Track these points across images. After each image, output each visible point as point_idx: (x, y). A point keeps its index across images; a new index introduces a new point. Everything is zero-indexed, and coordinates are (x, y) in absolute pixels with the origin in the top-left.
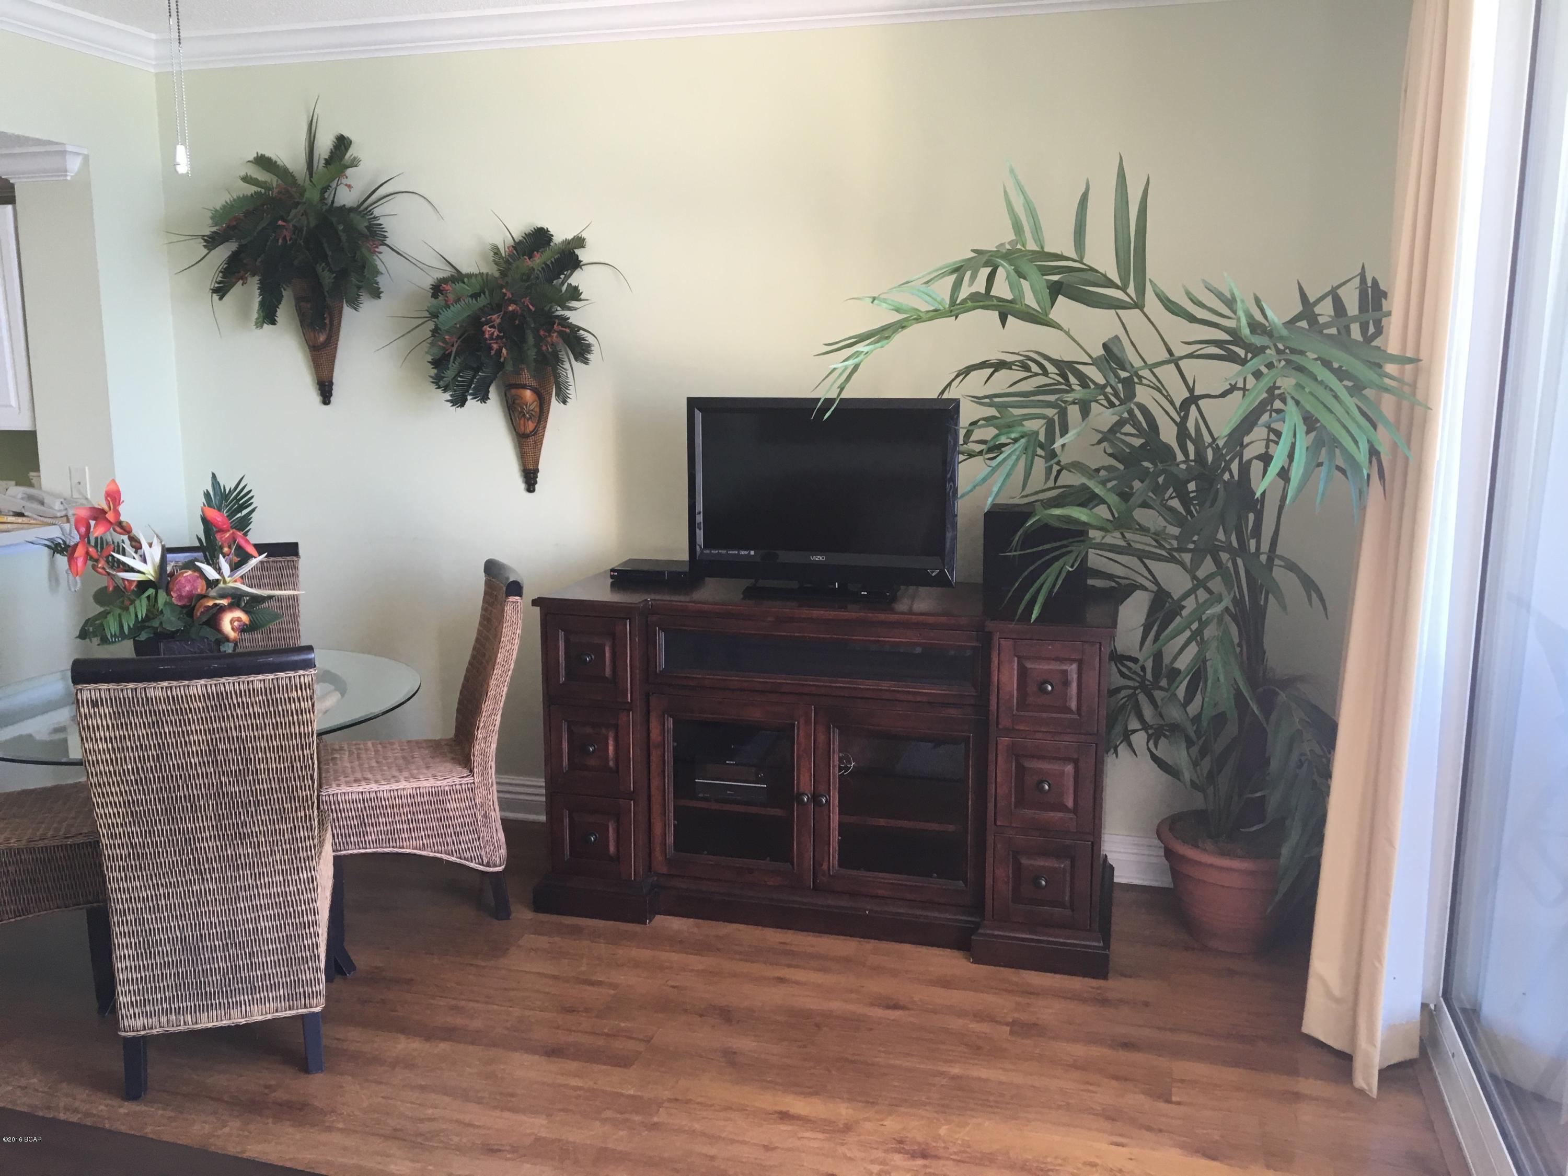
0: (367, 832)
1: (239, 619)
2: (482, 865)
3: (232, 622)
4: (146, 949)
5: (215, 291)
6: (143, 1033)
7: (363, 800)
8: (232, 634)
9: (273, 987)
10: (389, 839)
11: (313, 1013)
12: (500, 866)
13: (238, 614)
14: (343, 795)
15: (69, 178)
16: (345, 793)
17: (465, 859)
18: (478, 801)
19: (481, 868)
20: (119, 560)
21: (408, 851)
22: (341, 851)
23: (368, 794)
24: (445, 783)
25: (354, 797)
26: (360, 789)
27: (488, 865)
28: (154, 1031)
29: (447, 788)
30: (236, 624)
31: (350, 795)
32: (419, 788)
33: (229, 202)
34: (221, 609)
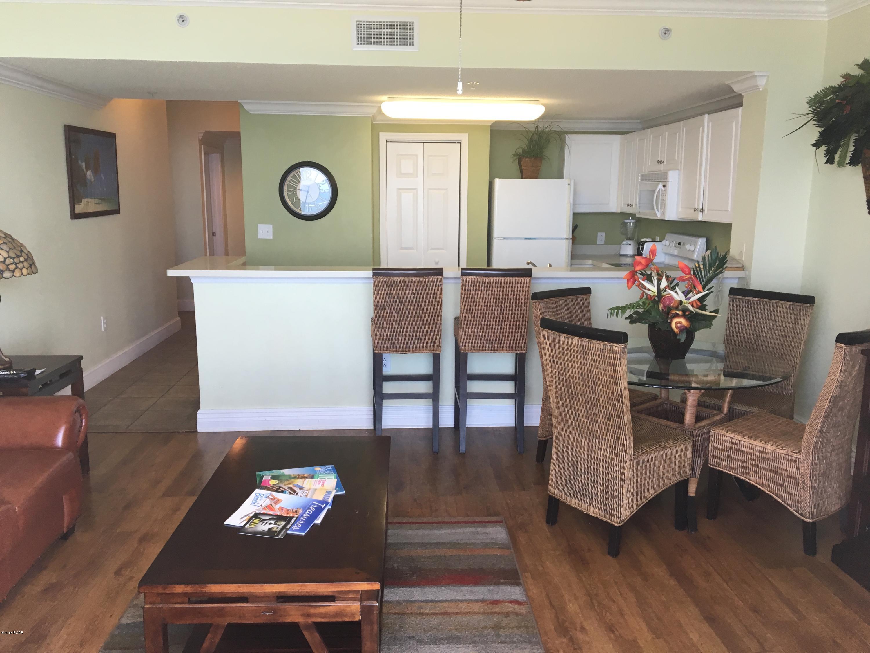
0: (731, 462)
1: (680, 323)
2: (798, 513)
3: (676, 323)
7: (732, 443)
8: (676, 330)
10: (743, 471)
12: (809, 519)
13: (683, 321)
14: (722, 436)
15: (761, 90)
16: (723, 435)
17: (788, 504)
18: (801, 471)
19: (797, 514)
20: (643, 284)
21: (754, 483)
22: (716, 467)
23: (735, 440)
24: (782, 451)
25: (727, 439)
26: (731, 436)
27: (801, 514)
29: (783, 455)
30: (679, 325)
31: (725, 437)
32: (766, 448)
34: (677, 316)
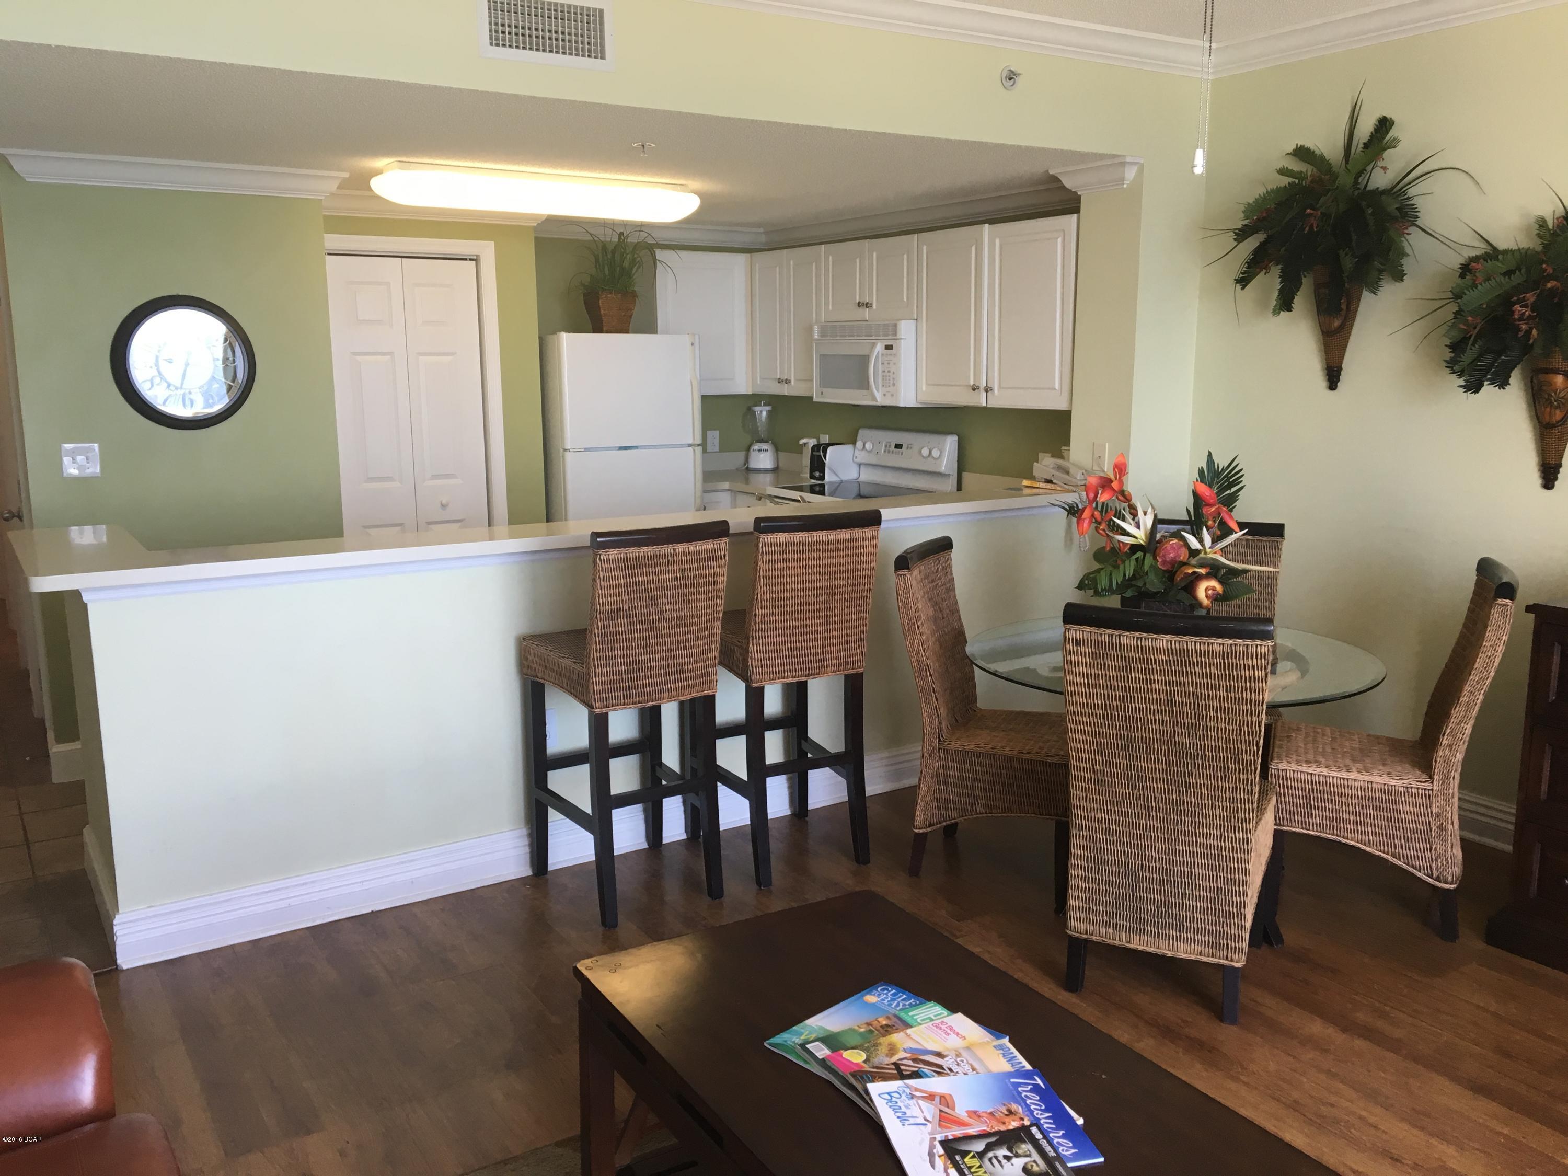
0: (1312, 814)
1: (1214, 589)
2: (1432, 878)
3: (1206, 590)
4: (1096, 863)
5: (1238, 281)
6: (1085, 936)
7: (1312, 782)
8: (1206, 602)
9: (1197, 931)
10: (1333, 826)
11: (1233, 967)
12: (1452, 883)
13: (1213, 583)
14: (1292, 773)
15: (1125, 186)
16: (1294, 771)
17: (1413, 866)
18: (1435, 810)
19: (1430, 880)
20: (1118, 525)
21: (1352, 843)
22: (1284, 826)
23: (1317, 777)
24: (1400, 782)
25: (1303, 777)
26: (1310, 770)
27: (1438, 879)
28: (1094, 938)
29: (1401, 789)
30: (1210, 592)
31: (1299, 774)
32: (1372, 782)
33: (1262, 195)
34: (1198, 578)
